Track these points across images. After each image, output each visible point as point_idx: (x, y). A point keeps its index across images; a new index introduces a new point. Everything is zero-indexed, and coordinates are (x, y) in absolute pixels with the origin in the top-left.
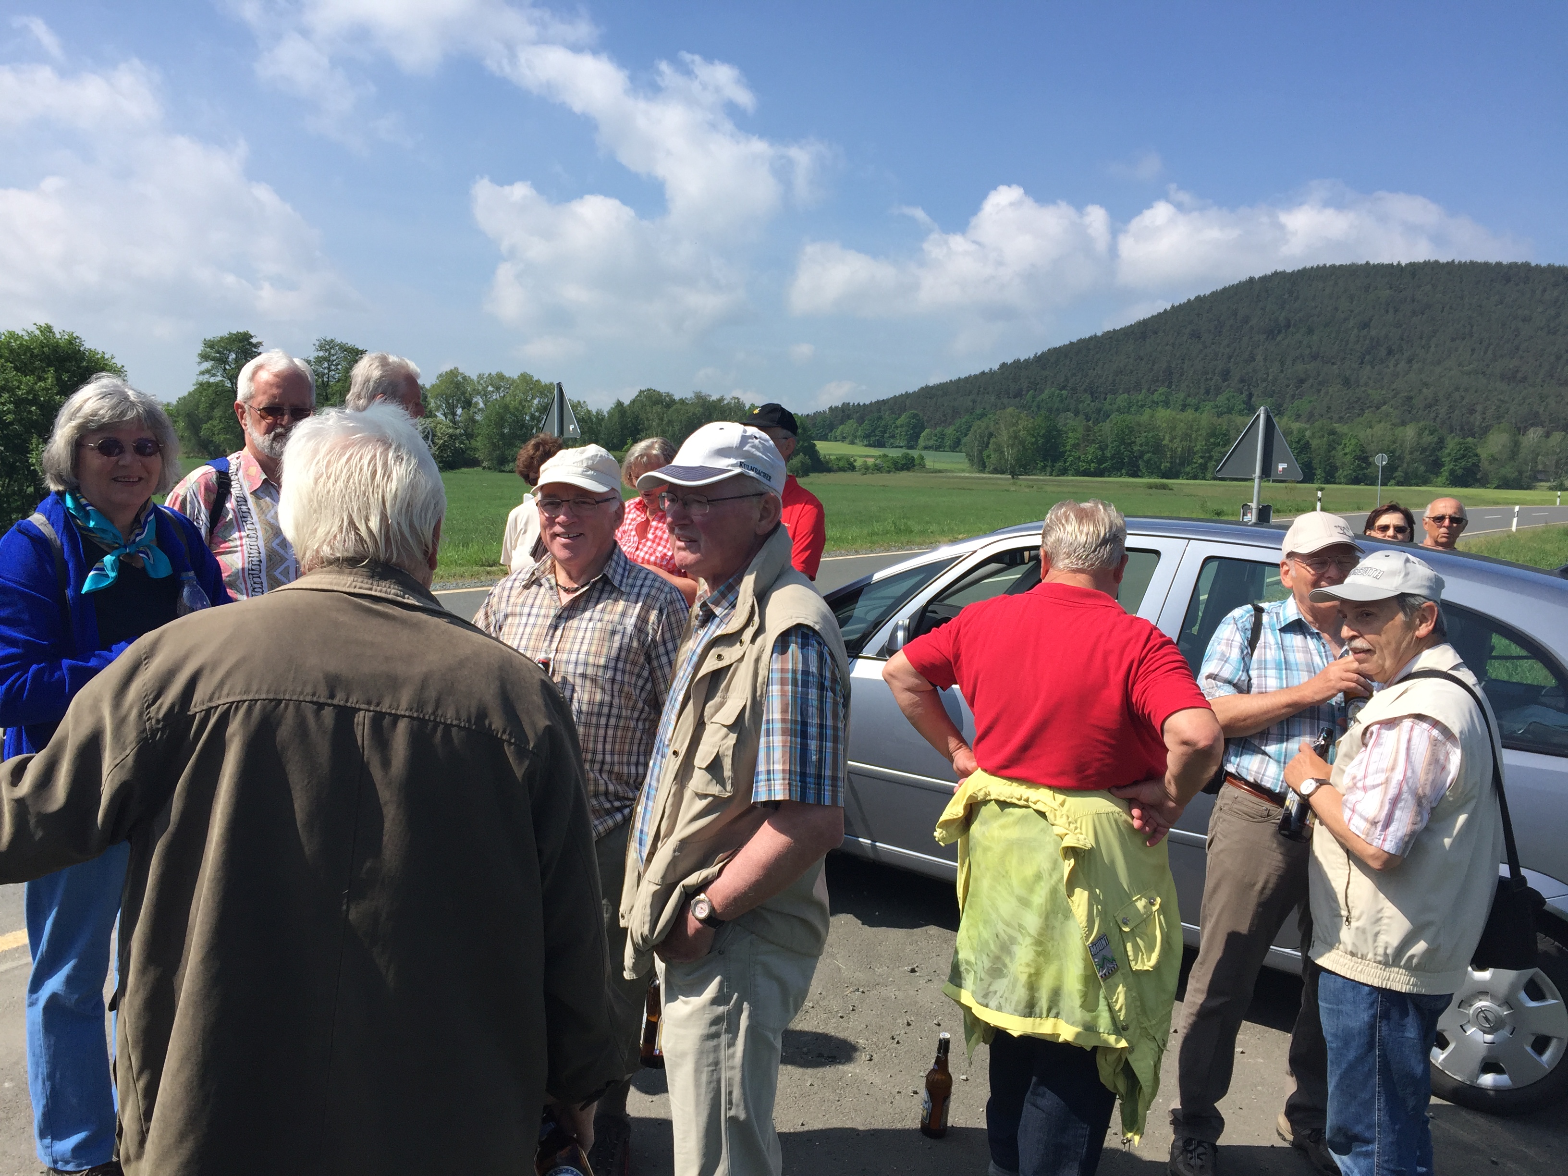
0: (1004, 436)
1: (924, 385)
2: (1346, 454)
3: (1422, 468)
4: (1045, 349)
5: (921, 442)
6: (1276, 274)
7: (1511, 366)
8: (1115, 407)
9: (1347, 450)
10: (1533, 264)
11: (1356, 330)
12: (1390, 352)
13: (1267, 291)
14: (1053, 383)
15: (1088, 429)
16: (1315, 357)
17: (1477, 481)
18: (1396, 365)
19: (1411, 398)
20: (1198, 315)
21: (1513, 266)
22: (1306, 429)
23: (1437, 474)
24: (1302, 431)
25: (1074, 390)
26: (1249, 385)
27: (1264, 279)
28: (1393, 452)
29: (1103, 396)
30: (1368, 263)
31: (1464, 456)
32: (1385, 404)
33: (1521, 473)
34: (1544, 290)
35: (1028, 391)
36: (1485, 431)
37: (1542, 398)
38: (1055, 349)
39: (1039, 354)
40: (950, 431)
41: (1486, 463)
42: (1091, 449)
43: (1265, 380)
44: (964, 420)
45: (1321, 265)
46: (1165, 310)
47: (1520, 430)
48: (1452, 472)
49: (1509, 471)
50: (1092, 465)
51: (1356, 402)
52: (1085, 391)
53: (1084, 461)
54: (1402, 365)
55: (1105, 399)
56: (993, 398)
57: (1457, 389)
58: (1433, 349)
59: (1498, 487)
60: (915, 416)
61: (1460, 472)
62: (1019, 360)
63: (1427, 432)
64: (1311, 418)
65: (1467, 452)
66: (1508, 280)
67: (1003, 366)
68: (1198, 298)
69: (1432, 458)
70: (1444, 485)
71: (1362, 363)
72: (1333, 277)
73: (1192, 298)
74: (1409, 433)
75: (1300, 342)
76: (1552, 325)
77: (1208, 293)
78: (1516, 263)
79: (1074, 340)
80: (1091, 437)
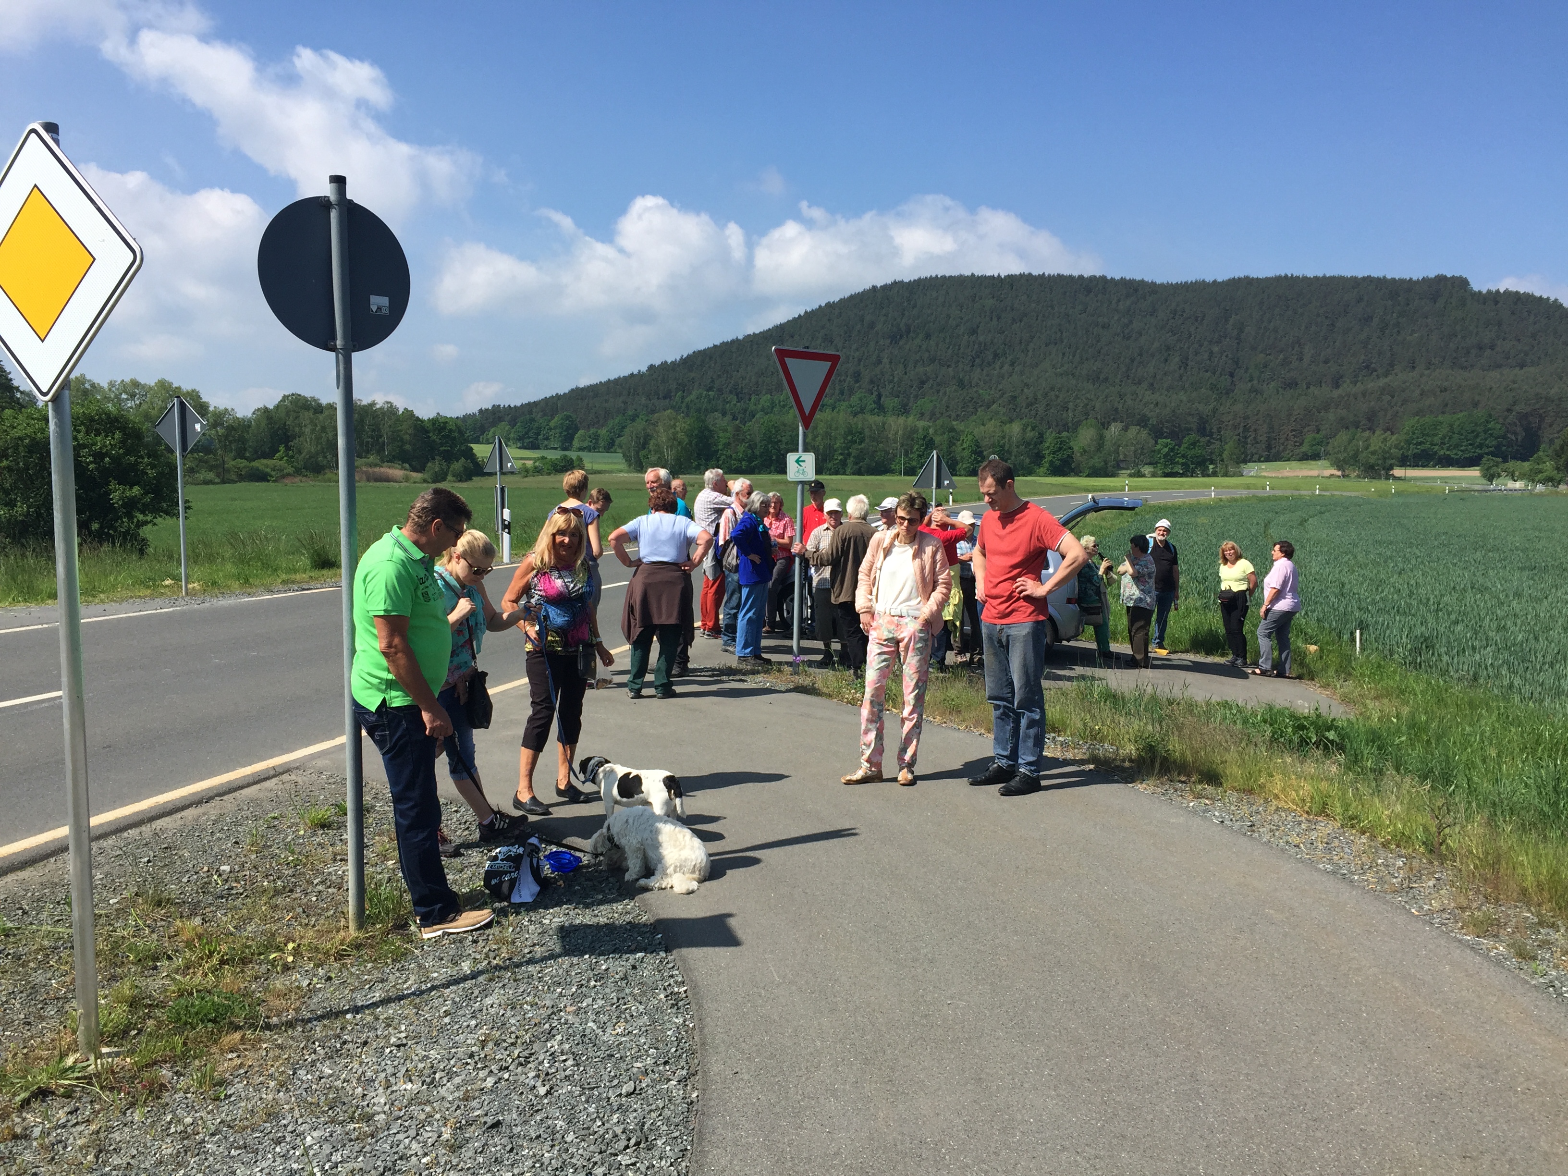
0: (663, 438)
1: (574, 387)
2: (964, 449)
3: (1028, 460)
4: (691, 352)
5: (576, 443)
6: (895, 283)
7: (1095, 368)
8: (760, 406)
9: (965, 446)
10: (1109, 278)
11: (966, 337)
12: (996, 355)
13: (888, 299)
14: (700, 384)
15: (737, 429)
16: (932, 360)
17: (1072, 470)
18: (1001, 368)
19: (1016, 397)
20: (829, 320)
21: (1093, 279)
22: (929, 427)
23: (1040, 465)
24: (926, 429)
25: (720, 390)
26: (878, 386)
27: (885, 287)
28: (1003, 446)
29: (747, 397)
30: (973, 275)
31: (1060, 449)
32: (994, 402)
33: (1106, 463)
34: (1119, 301)
35: (677, 393)
36: (1076, 426)
37: (1121, 396)
38: (700, 352)
39: (685, 356)
40: (603, 432)
41: (1079, 455)
42: (741, 448)
43: (891, 382)
44: (617, 421)
45: (934, 276)
46: (800, 315)
47: (1105, 425)
48: (1051, 463)
49: (1097, 461)
50: (744, 463)
51: (970, 401)
52: (731, 392)
53: (735, 460)
54: (1006, 367)
55: (750, 399)
56: (643, 400)
57: (1052, 389)
58: (1030, 353)
59: (1088, 476)
60: (568, 418)
61: (1058, 463)
62: (666, 362)
63: (1029, 428)
64: (933, 416)
65: (1062, 446)
66: (1089, 291)
67: (651, 367)
68: (828, 305)
69: (1036, 451)
70: (1046, 475)
71: (973, 366)
72: (944, 287)
73: (823, 305)
74: (1015, 428)
75: (920, 347)
76: (1126, 331)
77: (837, 299)
78: (1095, 276)
79: (718, 343)
80: (741, 437)
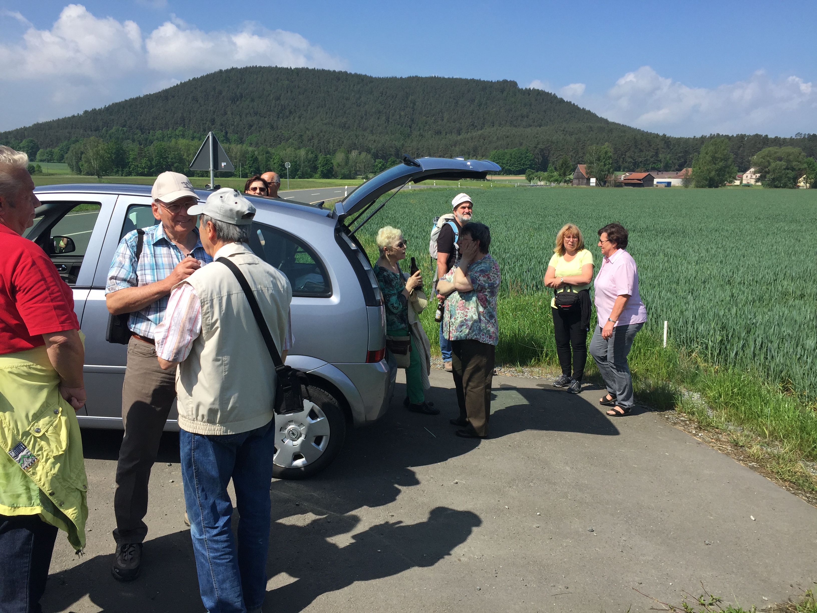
0: (91, 153)
1: (36, 123)
2: (275, 163)
3: (309, 170)
4: (111, 104)
5: (38, 157)
6: (233, 69)
7: (343, 121)
8: (155, 137)
9: (275, 161)
10: (349, 72)
11: (274, 101)
12: (291, 112)
13: (229, 78)
14: (117, 123)
15: (141, 149)
16: (256, 114)
17: (333, 176)
18: (294, 119)
19: (302, 136)
20: (195, 88)
21: (340, 73)
22: (255, 151)
23: (316, 173)
24: (253, 152)
25: (130, 127)
26: (225, 127)
27: (227, 71)
28: (296, 162)
29: (147, 131)
30: (276, 66)
31: (327, 164)
32: (290, 138)
33: (350, 171)
34: (354, 85)
35: (103, 128)
36: (335, 152)
37: (357, 136)
38: (116, 103)
39: (107, 106)
40: (56, 150)
41: (336, 167)
42: (144, 161)
43: (233, 125)
44: (64, 144)
45: (255, 66)
46: (177, 85)
47: (349, 152)
48: (322, 171)
49: (345, 171)
50: (146, 170)
51: (277, 137)
52: (137, 128)
53: (140, 167)
54: (297, 119)
55: (149, 133)
56: (81, 131)
57: (321, 132)
58: (309, 112)
59: (341, 179)
60: (32, 141)
61: (325, 171)
62: (95, 109)
63: (310, 152)
64: (257, 145)
65: (327, 162)
66: (339, 79)
67: (86, 112)
68: (194, 79)
69: (313, 165)
70: (320, 178)
71: (278, 118)
72: (261, 72)
73: (191, 79)
74: (302, 152)
75: (248, 106)
76: (359, 102)
77: (199, 77)
78: (341, 72)
79: (127, 99)
80: (143, 154)
